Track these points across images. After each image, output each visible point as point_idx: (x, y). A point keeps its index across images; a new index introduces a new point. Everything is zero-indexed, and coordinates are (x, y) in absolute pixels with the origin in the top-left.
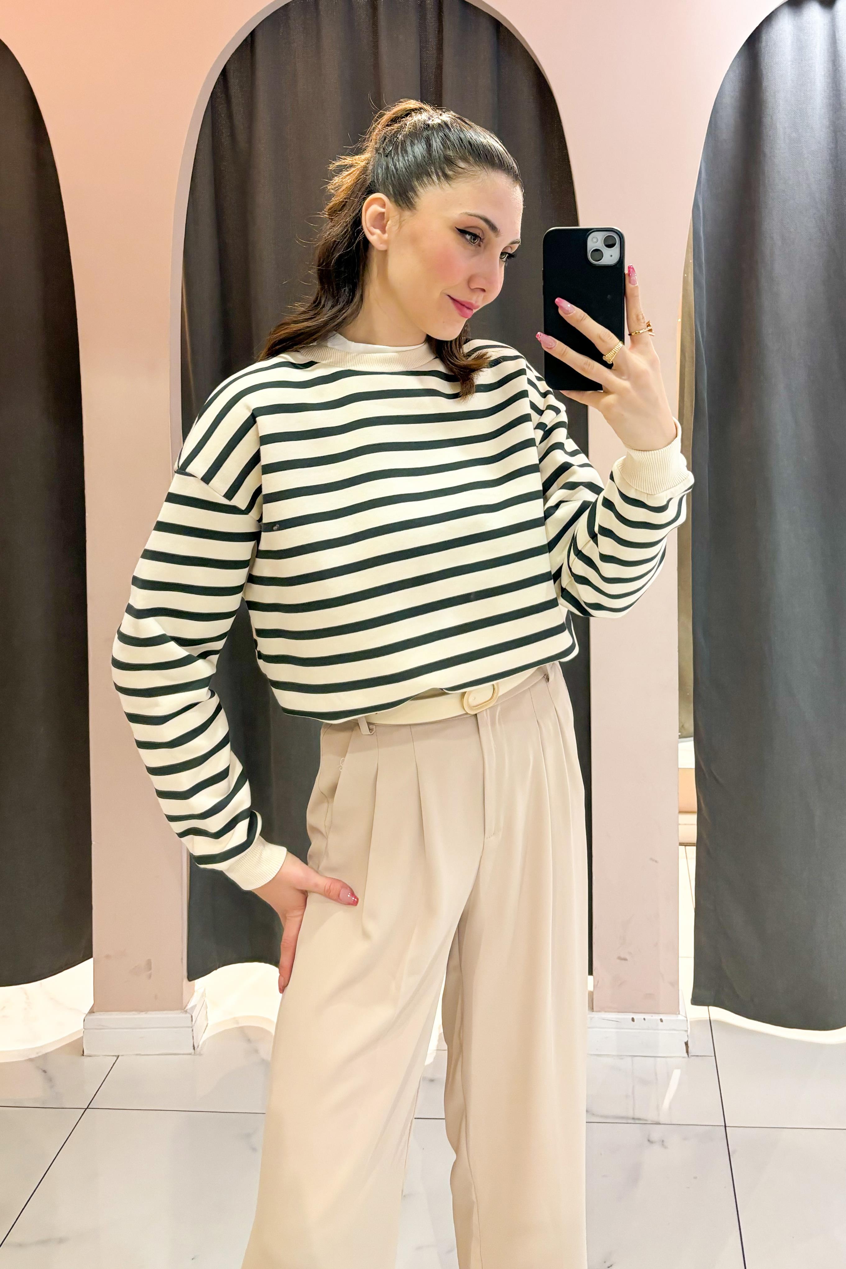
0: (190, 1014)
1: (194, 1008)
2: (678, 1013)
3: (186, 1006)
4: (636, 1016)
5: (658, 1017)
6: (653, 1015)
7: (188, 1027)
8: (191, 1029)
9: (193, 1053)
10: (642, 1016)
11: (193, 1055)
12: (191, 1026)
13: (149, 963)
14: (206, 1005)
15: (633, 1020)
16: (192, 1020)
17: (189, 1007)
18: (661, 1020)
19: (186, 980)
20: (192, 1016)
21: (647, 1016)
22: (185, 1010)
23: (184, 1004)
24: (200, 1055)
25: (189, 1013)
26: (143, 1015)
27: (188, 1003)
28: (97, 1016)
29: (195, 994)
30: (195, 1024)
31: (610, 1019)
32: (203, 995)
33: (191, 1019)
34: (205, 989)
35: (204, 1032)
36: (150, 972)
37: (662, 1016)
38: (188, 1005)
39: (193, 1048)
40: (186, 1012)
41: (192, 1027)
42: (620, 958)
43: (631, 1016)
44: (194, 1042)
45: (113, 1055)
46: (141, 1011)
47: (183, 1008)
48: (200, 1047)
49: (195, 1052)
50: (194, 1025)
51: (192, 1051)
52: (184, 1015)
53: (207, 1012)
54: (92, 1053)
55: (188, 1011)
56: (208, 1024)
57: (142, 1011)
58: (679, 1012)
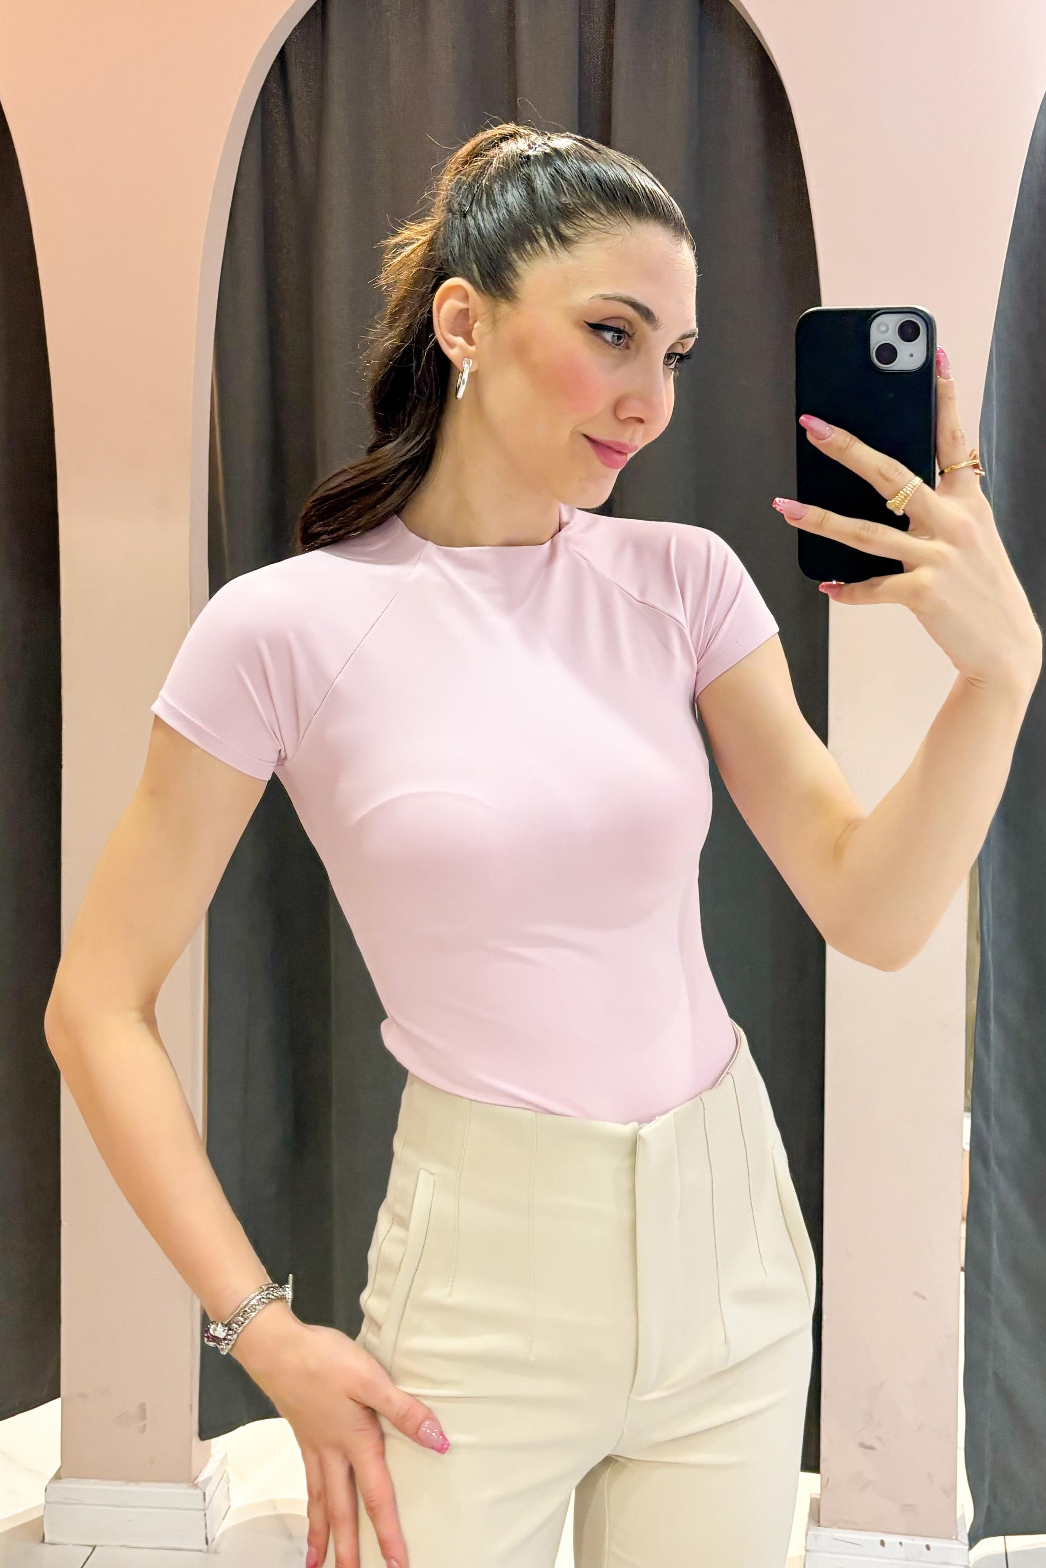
0: (202, 1490)
1: (208, 1480)
2: (954, 1537)
3: (197, 1477)
4: (887, 1538)
5: (923, 1542)
6: (913, 1537)
7: (199, 1510)
8: (204, 1513)
9: (205, 1550)
10: (896, 1539)
11: (205, 1552)
12: (203, 1508)
13: (143, 1408)
14: (228, 1477)
15: (882, 1543)
16: (205, 1499)
17: (201, 1478)
18: (928, 1547)
19: (196, 1439)
20: (204, 1494)
21: (905, 1540)
22: (195, 1483)
23: (194, 1473)
24: (216, 1552)
25: (200, 1488)
26: (132, 1488)
27: (200, 1472)
28: (65, 1484)
29: (212, 1460)
30: (208, 1505)
31: (846, 1540)
32: (224, 1462)
33: (202, 1497)
34: (226, 1454)
35: (223, 1519)
36: (142, 1424)
37: (928, 1541)
38: (200, 1476)
39: (205, 1541)
40: (196, 1486)
41: (204, 1510)
42: (862, 1445)
43: (878, 1537)
44: (206, 1534)
45: (88, 1544)
46: (128, 1480)
47: (193, 1479)
48: (216, 1541)
49: (208, 1549)
50: (208, 1507)
51: (203, 1546)
52: (192, 1491)
53: (228, 1489)
54: (57, 1540)
55: (199, 1485)
56: (230, 1506)
57: (134, 1481)
58: (957, 1536)
